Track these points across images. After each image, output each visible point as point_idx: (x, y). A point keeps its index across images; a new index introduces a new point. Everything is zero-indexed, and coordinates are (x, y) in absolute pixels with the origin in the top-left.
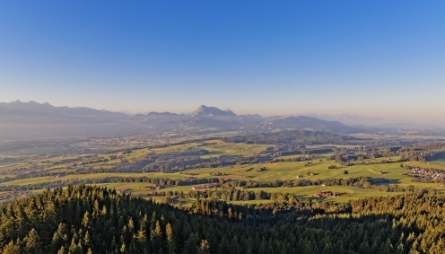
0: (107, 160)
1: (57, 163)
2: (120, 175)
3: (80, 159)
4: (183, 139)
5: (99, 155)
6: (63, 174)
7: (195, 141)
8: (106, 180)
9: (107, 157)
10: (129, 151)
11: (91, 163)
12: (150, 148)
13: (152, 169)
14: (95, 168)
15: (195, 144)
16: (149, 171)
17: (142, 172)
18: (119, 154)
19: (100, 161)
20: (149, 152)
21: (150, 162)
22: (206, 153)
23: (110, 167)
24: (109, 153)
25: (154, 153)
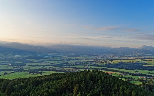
0: (103, 63)
1: (87, 62)
2: (108, 68)
3: (94, 61)
4: (135, 58)
5: (101, 61)
6: (89, 65)
7: (140, 59)
8: (103, 69)
9: (103, 61)
10: (112, 60)
11: (98, 63)
12: (120, 60)
13: (121, 67)
14: (99, 65)
15: (140, 60)
16: (119, 68)
17: (117, 68)
18: (108, 61)
19: (101, 63)
20: (119, 61)
21: (120, 65)
22: (146, 64)
23: (104, 65)
24: (105, 60)
25: (122, 62)
